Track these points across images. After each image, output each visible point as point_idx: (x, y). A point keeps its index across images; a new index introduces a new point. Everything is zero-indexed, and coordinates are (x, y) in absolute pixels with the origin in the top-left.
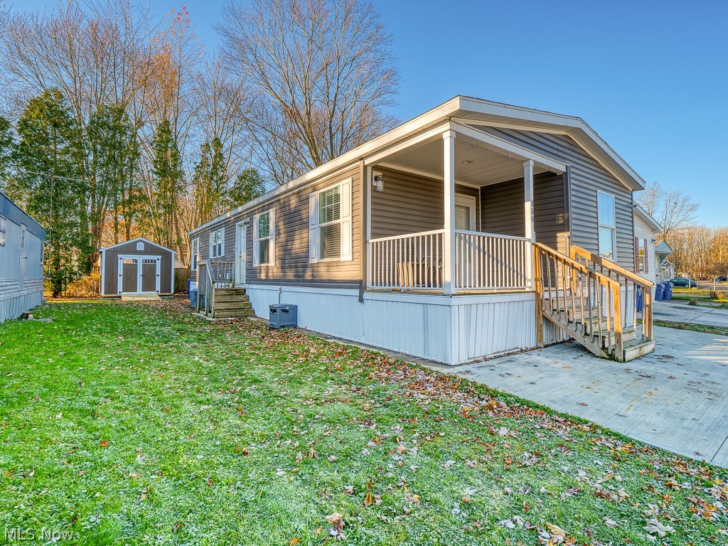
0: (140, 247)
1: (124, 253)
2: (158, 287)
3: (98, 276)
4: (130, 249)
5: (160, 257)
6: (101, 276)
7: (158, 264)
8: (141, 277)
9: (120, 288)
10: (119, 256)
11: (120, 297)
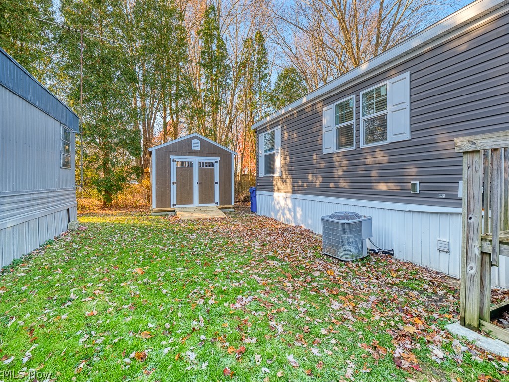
0: (196, 145)
1: (177, 153)
2: (217, 198)
3: (148, 184)
4: (185, 148)
5: (218, 159)
6: (151, 184)
7: (217, 167)
8: (198, 185)
9: (174, 200)
10: (172, 157)
11: (174, 211)
